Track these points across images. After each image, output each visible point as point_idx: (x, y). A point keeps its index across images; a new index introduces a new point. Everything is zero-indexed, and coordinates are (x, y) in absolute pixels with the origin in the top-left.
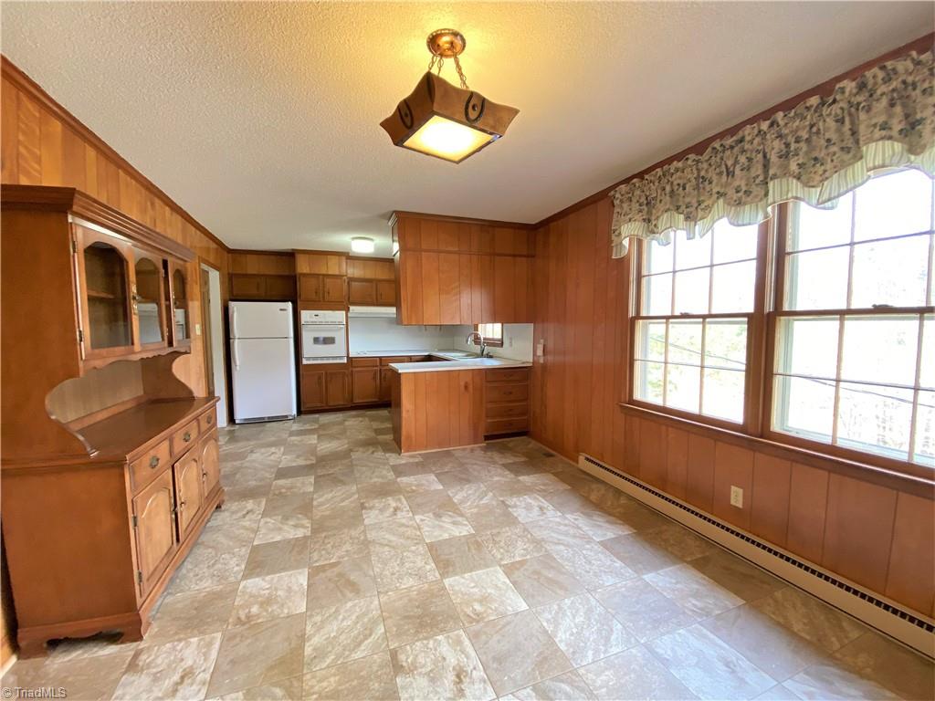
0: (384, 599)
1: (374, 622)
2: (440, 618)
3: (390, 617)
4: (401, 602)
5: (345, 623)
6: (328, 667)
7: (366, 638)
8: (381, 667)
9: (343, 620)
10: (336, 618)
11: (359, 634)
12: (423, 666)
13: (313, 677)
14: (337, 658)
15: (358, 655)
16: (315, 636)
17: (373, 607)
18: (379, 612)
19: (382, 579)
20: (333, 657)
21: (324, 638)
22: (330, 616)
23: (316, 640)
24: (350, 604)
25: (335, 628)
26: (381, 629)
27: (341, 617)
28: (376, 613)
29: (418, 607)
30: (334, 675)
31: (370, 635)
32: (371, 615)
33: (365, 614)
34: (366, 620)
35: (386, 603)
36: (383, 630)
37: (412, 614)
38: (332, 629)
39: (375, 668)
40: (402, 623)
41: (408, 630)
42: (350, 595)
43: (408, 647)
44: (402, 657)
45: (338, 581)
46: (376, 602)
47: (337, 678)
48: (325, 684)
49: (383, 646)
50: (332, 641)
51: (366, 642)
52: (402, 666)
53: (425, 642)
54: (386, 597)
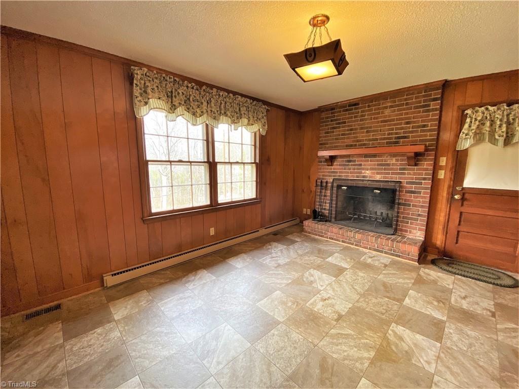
0: (316, 341)
1: (332, 337)
2: (307, 314)
3: (323, 331)
4: (312, 332)
5: (346, 349)
6: (367, 339)
7: (342, 334)
8: (346, 321)
9: (346, 351)
10: (348, 355)
11: (343, 338)
12: (332, 310)
13: (375, 341)
14: (360, 339)
15: (350, 332)
16: (365, 357)
17: (325, 343)
18: (325, 338)
19: (304, 351)
20: (362, 340)
21: (361, 352)
22: (350, 360)
23: (366, 355)
24: (335, 356)
25: (352, 351)
26: (333, 332)
27: (345, 354)
28: (327, 339)
29: (308, 324)
30: (366, 334)
31: (339, 333)
32: (331, 340)
33: (333, 343)
34: (335, 341)
35: (318, 338)
36: (332, 330)
37: (313, 324)
38: (354, 352)
39: (348, 323)
40: (322, 325)
41: (322, 321)
42: (330, 361)
43: (330, 317)
44: (335, 317)
45: (327, 379)
46: (322, 343)
47: (365, 332)
48: (371, 334)
49: (338, 326)
50: (358, 347)
51: (343, 333)
52: (338, 315)
53: (322, 313)
54: (314, 341)
